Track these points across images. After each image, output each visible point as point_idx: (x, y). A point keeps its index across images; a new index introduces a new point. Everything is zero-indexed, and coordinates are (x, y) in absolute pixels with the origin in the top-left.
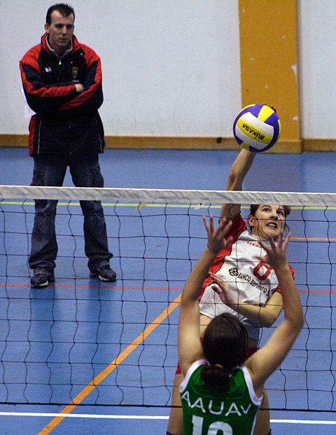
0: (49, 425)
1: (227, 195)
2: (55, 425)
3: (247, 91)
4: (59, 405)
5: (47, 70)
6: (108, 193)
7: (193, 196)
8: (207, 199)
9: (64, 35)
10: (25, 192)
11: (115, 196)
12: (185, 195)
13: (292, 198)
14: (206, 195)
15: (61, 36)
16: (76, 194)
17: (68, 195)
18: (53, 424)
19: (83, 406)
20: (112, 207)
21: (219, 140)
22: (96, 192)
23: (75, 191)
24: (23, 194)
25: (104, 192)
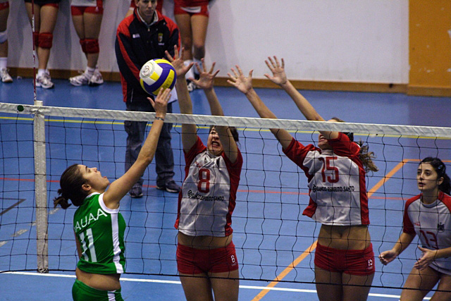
0: (259, 295)
1: (397, 129)
2: (263, 295)
3: (414, 49)
4: (267, 281)
5: (134, 36)
6: (307, 124)
7: (371, 128)
8: (381, 131)
9: (149, 8)
10: (246, 122)
11: (312, 127)
12: (365, 127)
13: (446, 132)
14: (381, 128)
15: (147, 9)
16: (282, 124)
17: (277, 125)
18: (261, 295)
19: (283, 282)
20: (309, 134)
21: (391, 85)
22: (298, 123)
23: (283, 123)
24: (244, 124)
25: (305, 124)
